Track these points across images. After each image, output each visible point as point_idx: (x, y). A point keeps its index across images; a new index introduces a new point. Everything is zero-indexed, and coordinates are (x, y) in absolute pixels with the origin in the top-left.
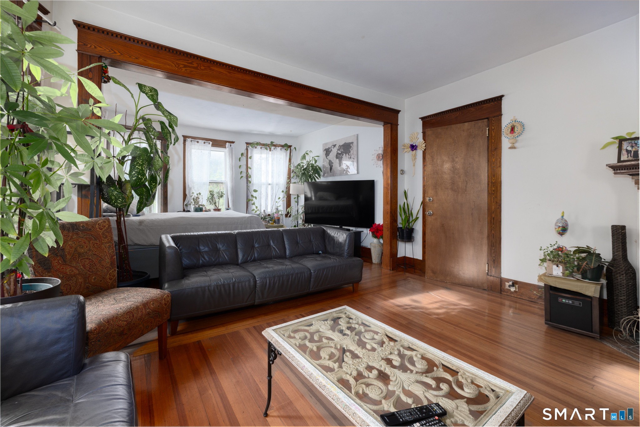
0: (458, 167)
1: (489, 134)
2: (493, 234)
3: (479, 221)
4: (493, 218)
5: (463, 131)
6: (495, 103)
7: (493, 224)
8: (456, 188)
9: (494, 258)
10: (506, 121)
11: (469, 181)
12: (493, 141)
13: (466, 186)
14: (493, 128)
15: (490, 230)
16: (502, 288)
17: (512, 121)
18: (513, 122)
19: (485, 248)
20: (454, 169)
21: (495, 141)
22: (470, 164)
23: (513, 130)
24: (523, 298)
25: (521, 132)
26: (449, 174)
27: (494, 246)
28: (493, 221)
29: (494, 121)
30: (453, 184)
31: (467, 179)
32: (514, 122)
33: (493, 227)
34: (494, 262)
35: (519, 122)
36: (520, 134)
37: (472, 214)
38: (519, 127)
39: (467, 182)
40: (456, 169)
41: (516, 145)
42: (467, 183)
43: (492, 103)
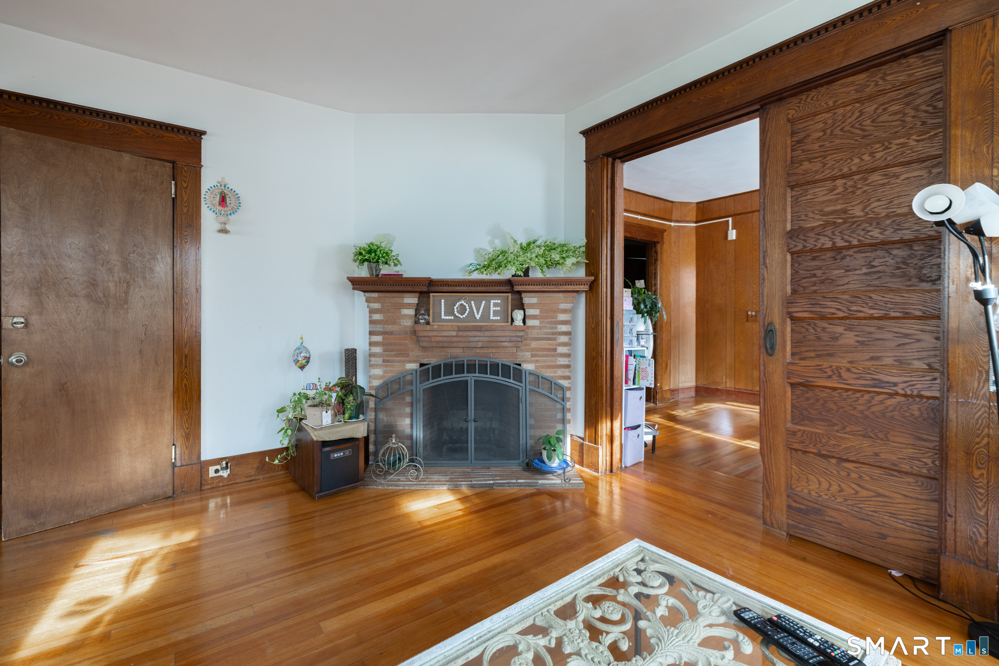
0: (107, 247)
1: (176, 195)
2: (185, 385)
3: (157, 364)
4: (186, 356)
5: (120, 169)
6: (190, 139)
7: (186, 367)
8: (101, 295)
9: (187, 431)
10: (209, 179)
11: (135, 281)
12: (185, 210)
13: (126, 293)
14: (185, 185)
15: (180, 380)
16: (202, 479)
17: (219, 185)
18: (221, 186)
19: (168, 416)
20: (94, 250)
21: (188, 211)
22: (135, 245)
23: (223, 200)
24: (238, 481)
25: (236, 207)
26: (80, 261)
27: (187, 409)
28: (186, 361)
29: (186, 172)
30: (93, 285)
31: (128, 277)
32: (223, 188)
33: (186, 373)
34: (187, 439)
35: (232, 190)
36: (234, 211)
37: (140, 351)
38: (233, 200)
39: (128, 283)
40: (100, 251)
41: (228, 227)
42: (128, 286)
43: (183, 137)
